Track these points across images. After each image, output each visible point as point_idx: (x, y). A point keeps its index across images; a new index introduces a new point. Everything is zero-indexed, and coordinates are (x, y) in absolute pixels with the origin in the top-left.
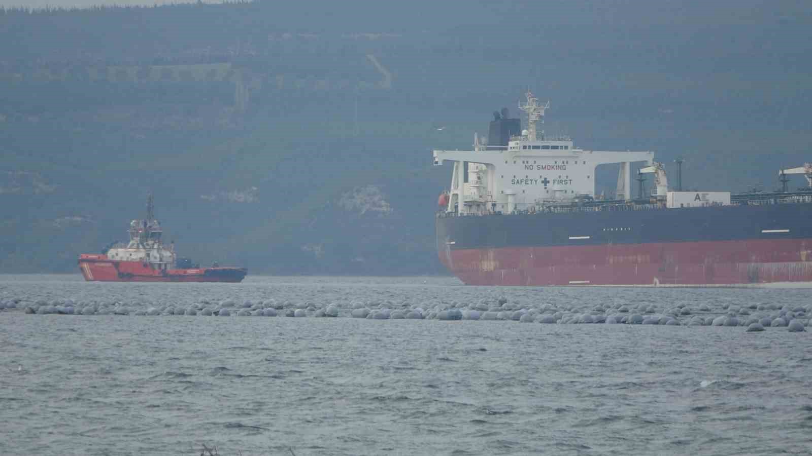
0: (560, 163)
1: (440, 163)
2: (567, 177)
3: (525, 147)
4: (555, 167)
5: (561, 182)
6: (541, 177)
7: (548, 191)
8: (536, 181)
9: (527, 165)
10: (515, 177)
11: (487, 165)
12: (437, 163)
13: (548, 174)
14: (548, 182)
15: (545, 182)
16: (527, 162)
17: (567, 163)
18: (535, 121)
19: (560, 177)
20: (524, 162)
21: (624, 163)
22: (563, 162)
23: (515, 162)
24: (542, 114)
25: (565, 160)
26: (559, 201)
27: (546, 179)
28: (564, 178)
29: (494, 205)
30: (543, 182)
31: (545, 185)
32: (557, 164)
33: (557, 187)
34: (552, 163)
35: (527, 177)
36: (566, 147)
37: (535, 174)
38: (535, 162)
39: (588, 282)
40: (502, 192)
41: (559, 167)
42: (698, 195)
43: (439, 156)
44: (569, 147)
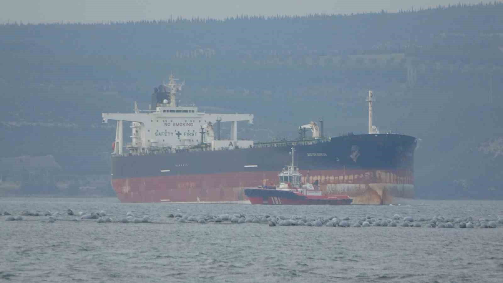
0: (189, 122)
1: (106, 122)
2: (194, 131)
3: (164, 111)
4: (185, 124)
5: (189, 134)
6: (175, 131)
7: (180, 141)
8: (172, 134)
9: (166, 123)
10: (157, 131)
11: (140, 123)
12: (104, 121)
13: (180, 129)
14: (181, 134)
15: (179, 134)
16: (166, 121)
17: (194, 121)
18: (174, 94)
19: (189, 131)
20: (164, 121)
21: (233, 122)
22: (191, 121)
23: (158, 121)
24: (180, 89)
25: (192, 119)
26: (187, 147)
27: (179, 132)
28: (191, 132)
29: (143, 149)
30: (177, 134)
31: (179, 136)
32: (187, 122)
33: (185, 137)
34: (183, 122)
35: (166, 131)
36: (193, 111)
37: (171, 129)
38: (171, 121)
39: (169, 200)
40: (149, 141)
41: (188, 125)
42: (231, 142)
43: (106, 117)
44: (195, 112)
